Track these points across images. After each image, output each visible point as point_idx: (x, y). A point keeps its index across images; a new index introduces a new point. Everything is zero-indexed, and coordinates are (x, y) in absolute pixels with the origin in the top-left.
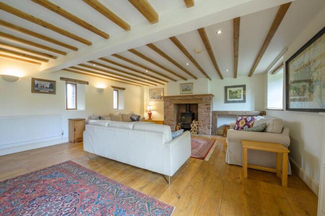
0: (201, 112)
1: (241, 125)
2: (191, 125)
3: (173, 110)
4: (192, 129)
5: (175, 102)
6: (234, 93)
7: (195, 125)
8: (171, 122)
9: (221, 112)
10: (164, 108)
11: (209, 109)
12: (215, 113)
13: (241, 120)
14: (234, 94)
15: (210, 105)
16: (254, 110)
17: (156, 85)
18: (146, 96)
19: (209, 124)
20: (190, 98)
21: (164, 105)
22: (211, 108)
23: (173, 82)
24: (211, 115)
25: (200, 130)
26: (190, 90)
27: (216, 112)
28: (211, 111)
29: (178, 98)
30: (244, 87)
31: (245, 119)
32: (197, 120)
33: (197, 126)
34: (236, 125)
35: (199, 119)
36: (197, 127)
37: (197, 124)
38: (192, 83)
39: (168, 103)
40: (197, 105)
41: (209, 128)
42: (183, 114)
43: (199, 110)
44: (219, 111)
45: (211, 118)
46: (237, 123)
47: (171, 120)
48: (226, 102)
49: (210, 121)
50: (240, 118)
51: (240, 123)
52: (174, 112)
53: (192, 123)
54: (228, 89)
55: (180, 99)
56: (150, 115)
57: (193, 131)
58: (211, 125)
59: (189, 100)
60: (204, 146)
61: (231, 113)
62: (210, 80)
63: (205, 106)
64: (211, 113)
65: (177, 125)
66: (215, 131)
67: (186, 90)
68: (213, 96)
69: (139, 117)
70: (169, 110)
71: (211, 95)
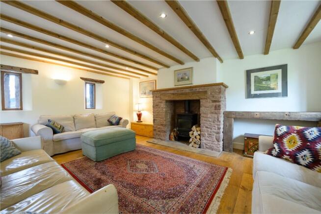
0: (204, 114)
1: (289, 147)
2: (191, 133)
3: (164, 110)
4: (191, 140)
5: (167, 98)
6: (263, 80)
7: (196, 134)
8: (162, 127)
9: (239, 113)
10: (153, 107)
11: (218, 108)
12: (228, 115)
13: (288, 133)
14: (264, 82)
15: (219, 102)
16: (305, 109)
17: (147, 76)
18: (136, 91)
19: (218, 133)
20: (188, 91)
21: (153, 103)
22: (222, 106)
23: (166, 69)
24: (222, 119)
25: (204, 141)
26: (188, 79)
27: (230, 113)
28: (222, 111)
29: (170, 92)
30: (284, 68)
31: (301, 134)
32: (199, 126)
33: (199, 135)
34: (276, 146)
35: (202, 125)
36: (198, 137)
37: (199, 133)
38: (192, 68)
39: (158, 100)
40: (198, 101)
41: (218, 141)
42: (180, 116)
43: (202, 109)
44: (236, 112)
45: (222, 122)
46: (275, 141)
47: (162, 125)
48: (249, 95)
49: (219, 129)
50: (284, 129)
51: (285, 140)
52: (166, 112)
53: (191, 130)
54: (253, 75)
55: (173, 94)
56: (139, 116)
57: (193, 143)
58: (222, 134)
59: (186, 94)
60: (199, 186)
61: (258, 116)
62: (221, 60)
63: (211, 104)
64: (222, 115)
65: (171, 132)
66: (229, 145)
67: (183, 79)
68: (226, 87)
69: (120, 119)
70: (160, 109)
71: (222, 84)
